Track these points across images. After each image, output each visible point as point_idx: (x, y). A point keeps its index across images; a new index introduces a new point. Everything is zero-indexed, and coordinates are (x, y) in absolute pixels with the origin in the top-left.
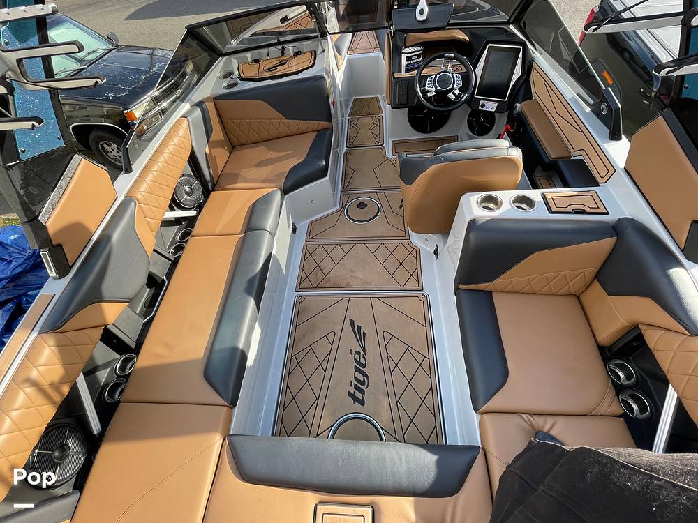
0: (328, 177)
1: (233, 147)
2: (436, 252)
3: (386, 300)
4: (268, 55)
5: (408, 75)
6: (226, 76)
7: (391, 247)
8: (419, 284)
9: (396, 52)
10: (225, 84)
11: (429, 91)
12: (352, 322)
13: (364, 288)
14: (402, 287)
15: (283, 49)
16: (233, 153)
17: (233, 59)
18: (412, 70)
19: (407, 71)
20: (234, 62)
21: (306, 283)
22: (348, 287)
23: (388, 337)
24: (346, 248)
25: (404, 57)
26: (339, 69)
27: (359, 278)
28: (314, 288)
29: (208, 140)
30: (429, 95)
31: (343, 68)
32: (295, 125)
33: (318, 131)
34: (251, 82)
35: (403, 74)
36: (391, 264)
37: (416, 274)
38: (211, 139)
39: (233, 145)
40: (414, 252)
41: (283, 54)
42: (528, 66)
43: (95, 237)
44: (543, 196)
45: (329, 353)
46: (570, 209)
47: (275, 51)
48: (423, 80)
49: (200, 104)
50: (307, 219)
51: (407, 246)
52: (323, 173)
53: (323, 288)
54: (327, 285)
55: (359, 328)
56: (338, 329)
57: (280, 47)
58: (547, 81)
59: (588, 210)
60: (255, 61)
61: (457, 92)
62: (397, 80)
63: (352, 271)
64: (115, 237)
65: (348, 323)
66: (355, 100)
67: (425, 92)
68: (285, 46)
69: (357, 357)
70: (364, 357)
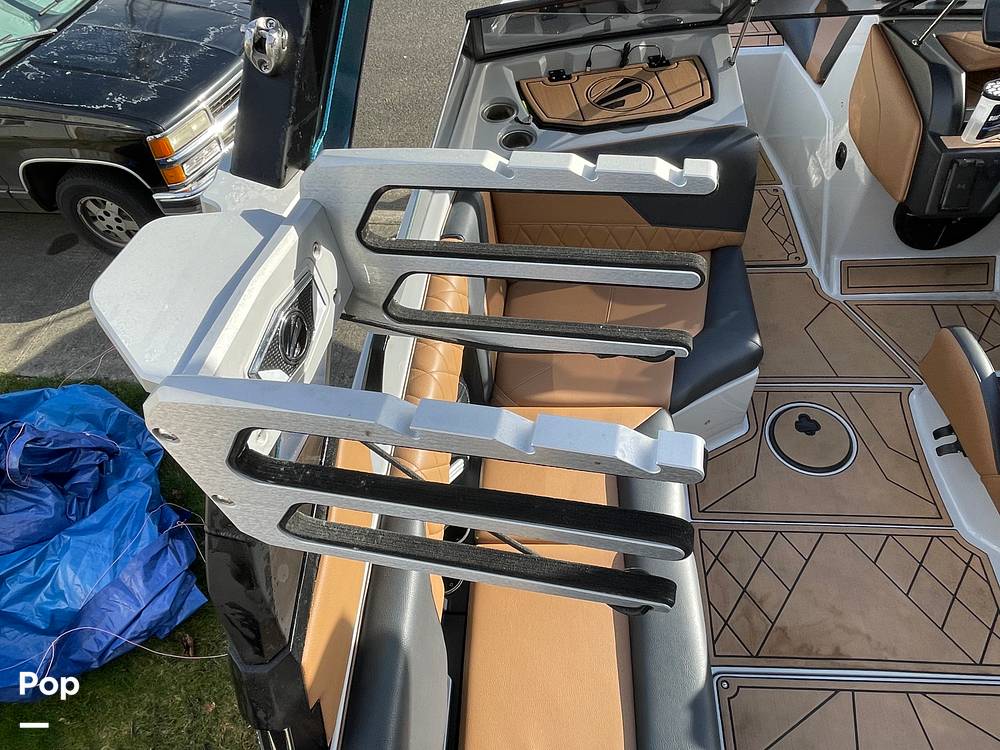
0: (755, 373)
3: (950, 703)
4: (589, 63)
5: (982, 143)
7: (915, 547)
13: (882, 663)
14: (979, 666)
15: (626, 50)
17: (505, 69)
18: (992, 133)
19: (982, 134)
21: (729, 640)
24: (804, 543)
27: (859, 632)
28: (753, 656)
32: (666, 237)
33: (712, 251)
34: (569, 135)
36: (931, 596)
40: (976, 564)
41: (625, 62)
47: (605, 55)
53: (777, 658)
54: (784, 650)
57: (620, 44)
60: (557, 76)
62: (955, 158)
68: (632, 42)
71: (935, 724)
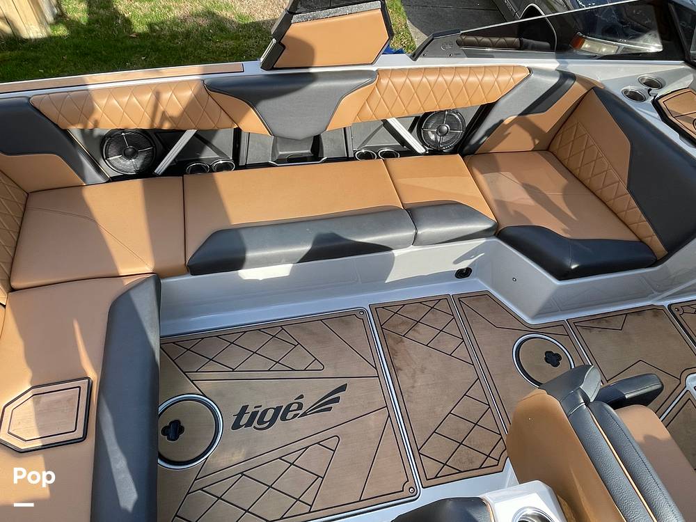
0: (557, 283)
7: (487, 422)
10: (631, 87)
12: (343, 388)
14: (418, 452)
22: (395, 370)
23: (332, 443)
24: (462, 353)
28: (381, 326)
29: (524, 113)
33: (641, 241)
36: (454, 427)
38: (529, 116)
39: (547, 149)
40: (490, 462)
45: (293, 370)
49: (565, 76)
50: (491, 286)
53: (384, 338)
54: (390, 342)
55: (337, 400)
56: (328, 372)
64: (320, 86)
65: (340, 383)
69: (295, 407)
70: (295, 416)
71: (375, 421)
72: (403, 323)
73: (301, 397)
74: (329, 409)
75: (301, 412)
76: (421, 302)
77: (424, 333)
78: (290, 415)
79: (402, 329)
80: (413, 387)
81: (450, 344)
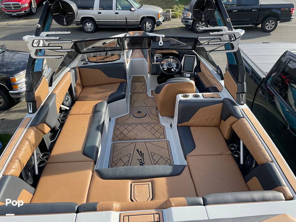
0: (125, 99)
1: (83, 88)
2: (171, 126)
3: (151, 142)
4: (100, 55)
5: (157, 63)
6: (82, 61)
7: (153, 126)
8: (165, 137)
9: (152, 56)
10: (82, 63)
11: (165, 68)
12: (138, 150)
13: (142, 139)
14: (158, 138)
15: (107, 53)
16: (83, 90)
17: (85, 55)
18: (158, 62)
19: (156, 62)
20: (86, 56)
21: (117, 138)
22: (135, 139)
23: (153, 154)
24: (133, 126)
25: (155, 57)
26: (127, 63)
28: (120, 140)
29: (76, 82)
30: (165, 69)
31: (129, 63)
32: (112, 80)
33: (121, 83)
34: (94, 63)
35: (155, 63)
36: (153, 131)
37: (164, 134)
38: (77, 82)
39: (83, 87)
40: (162, 127)
41: (106, 55)
42: (199, 62)
43: (42, 105)
44: (202, 94)
45: (129, 160)
46: (210, 97)
47: (103, 54)
48: (162, 65)
49: (74, 68)
50: (115, 117)
51: (159, 125)
52: (123, 97)
53: (124, 140)
54: (126, 139)
55: (141, 152)
56: (132, 153)
57: (106, 52)
58: (205, 66)
59: (215, 97)
60: (95, 56)
61: (175, 69)
62: (153, 65)
63: (136, 134)
64: (50, 104)
65: (136, 151)
66: (133, 77)
67: (163, 69)
68: (108, 52)
69: (141, 161)
70: (143, 161)
71: (148, 145)
72: (121, 135)
73: (138, 159)
74: (143, 153)
75: (143, 160)
76: (115, 131)
77: (125, 132)
78: (143, 162)
79: (123, 136)
80: (141, 136)
81: (130, 128)
